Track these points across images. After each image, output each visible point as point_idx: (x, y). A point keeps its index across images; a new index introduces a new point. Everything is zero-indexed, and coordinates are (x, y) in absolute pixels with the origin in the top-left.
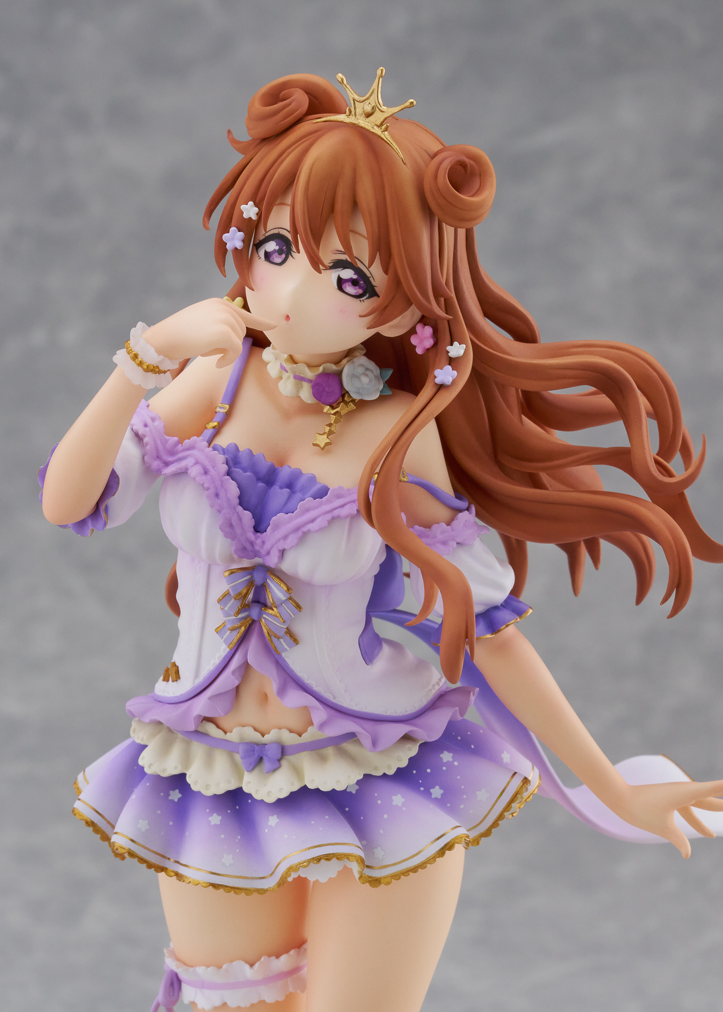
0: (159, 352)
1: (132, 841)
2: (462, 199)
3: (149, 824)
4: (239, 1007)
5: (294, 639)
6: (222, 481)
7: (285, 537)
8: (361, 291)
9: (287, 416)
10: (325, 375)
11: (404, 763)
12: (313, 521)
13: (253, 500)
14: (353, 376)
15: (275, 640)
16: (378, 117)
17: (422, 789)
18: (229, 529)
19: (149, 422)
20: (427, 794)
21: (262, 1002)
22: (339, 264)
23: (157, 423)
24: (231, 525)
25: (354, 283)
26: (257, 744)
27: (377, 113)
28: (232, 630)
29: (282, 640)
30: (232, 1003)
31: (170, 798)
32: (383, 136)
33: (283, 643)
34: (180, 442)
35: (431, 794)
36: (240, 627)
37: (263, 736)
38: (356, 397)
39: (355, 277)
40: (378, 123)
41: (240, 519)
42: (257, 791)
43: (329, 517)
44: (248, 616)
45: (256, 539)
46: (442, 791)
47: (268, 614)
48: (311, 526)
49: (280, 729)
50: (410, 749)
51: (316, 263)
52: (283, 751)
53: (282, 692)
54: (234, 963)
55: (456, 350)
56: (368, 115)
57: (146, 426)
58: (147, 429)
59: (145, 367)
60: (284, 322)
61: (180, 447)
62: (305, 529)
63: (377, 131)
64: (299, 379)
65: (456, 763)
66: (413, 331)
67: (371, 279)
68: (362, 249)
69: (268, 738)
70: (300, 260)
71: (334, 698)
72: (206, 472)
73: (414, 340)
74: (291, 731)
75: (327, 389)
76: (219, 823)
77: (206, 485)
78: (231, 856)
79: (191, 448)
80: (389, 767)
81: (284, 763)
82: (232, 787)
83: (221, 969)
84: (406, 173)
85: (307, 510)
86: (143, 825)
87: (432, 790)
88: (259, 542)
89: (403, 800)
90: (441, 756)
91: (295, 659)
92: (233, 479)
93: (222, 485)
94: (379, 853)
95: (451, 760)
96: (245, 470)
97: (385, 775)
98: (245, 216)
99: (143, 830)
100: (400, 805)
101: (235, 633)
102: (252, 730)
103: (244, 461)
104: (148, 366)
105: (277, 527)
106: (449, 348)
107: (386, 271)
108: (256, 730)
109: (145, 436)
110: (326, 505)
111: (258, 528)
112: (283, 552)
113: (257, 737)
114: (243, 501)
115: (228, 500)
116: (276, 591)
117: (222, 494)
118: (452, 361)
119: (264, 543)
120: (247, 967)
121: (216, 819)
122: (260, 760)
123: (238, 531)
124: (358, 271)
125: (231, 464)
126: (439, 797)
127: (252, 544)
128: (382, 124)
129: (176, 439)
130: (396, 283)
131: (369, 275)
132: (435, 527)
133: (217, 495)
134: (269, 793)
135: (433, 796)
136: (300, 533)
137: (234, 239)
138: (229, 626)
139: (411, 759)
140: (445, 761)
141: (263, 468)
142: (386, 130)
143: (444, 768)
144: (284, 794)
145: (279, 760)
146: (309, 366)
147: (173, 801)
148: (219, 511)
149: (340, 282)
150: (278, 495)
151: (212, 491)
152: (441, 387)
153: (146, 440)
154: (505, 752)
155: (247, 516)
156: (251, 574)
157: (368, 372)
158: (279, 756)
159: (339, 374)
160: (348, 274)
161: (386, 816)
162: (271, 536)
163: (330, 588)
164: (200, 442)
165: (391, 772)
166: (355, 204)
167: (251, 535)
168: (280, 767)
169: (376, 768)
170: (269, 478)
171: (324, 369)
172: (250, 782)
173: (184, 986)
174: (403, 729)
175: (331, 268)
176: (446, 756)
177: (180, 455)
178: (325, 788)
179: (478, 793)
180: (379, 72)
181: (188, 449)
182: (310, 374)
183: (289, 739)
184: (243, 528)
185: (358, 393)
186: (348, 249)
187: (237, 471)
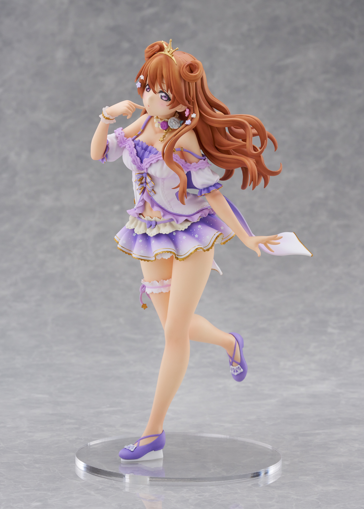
0: (108, 114)
1: (122, 247)
2: (189, 74)
3: (126, 242)
4: (156, 293)
5: (155, 193)
6: (133, 149)
7: (147, 164)
8: (167, 99)
9: (156, 133)
10: (164, 122)
11: (187, 228)
12: (153, 160)
13: (141, 154)
14: (170, 122)
15: (149, 193)
16: (171, 52)
17: (193, 235)
18: (134, 162)
19: (120, 133)
20: (194, 236)
21: (162, 292)
22: (161, 92)
23: (122, 134)
24: (135, 161)
25: (165, 97)
26: (151, 221)
27: (170, 51)
28: (140, 189)
29: (151, 193)
30: (154, 292)
31: (133, 235)
32: (172, 58)
33: (152, 194)
34: (127, 139)
35: (195, 236)
36: (142, 189)
37: (152, 219)
38: (171, 128)
39: (165, 95)
40: (171, 54)
41: (137, 160)
42: (149, 234)
43: (157, 159)
44: (143, 186)
45: (141, 165)
46: (198, 236)
47: (147, 186)
48: (153, 162)
49: (156, 217)
50: (188, 224)
51: (155, 92)
52: (156, 223)
53: (153, 206)
54: (154, 281)
55: (194, 115)
56: (169, 52)
57: (119, 134)
58: (119, 135)
59: (105, 118)
60: (148, 107)
61: (127, 140)
62: (151, 163)
63: (170, 56)
64: (159, 122)
65: (202, 228)
66: (185, 111)
67: (169, 96)
68: (165, 87)
69: (153, 219)
70: (151, 91)
71: (168, 209)
72: (130, 147)
73: (186, 113)
74: (158, 218)
75: (164, 125)
76: (141, 242)
77: (129, 150)
78: (143, 251)
79: (129, 141)
80: (183, 228)
81: (156, 226)
82: (144, 232)
83: (150, 283)
84: (176, 68)
85: (152, 158)
86: (124, 242)
87: (195, 235)
88: (142, 166)
89: (186, 237)
90: (198, 226)
91: (156, 198)
92: (136, 149)
93: (133, 150)
94: (181, 252)
95: (200, 227)
96: (139, 147)
97: (182, 231)
98: (141, 79)
99: (124, 243)
100: (184, 239)
101: (141, 190)
102: (149, 217)
103: (140, 144)
104: (106, 118)
105: (145, 162)
106: (192, 115)
107: (172, 94)
108: (150, 217)
109: (118, 137)
110: (157, 156)
111: (142, 162)
112: (147, 169)
113: (150, 219)
114: (137, 155)
115: (134, 154)
116: (148, 179)
117: (132, 153)
118: (192, 119)
119: (143, 166)
120: (157, 282)
121: (141, 241)
122: (151, 225)
123: (137, 163)
124: (165, 93)
125: (136, 145)
126: (197, 237)
127: (141, 166)
128: (172, 54)
129: (126, 138)
130: (174, 97)
131: (169, 95)
132: (193, 164)
133: (131, 153)
134: (151, 234)
135: (196, 237)
136: (150, 164)
137: (138, 85)
138: (139, 188)
139: (189, 227)
140: (199, 227)
141: (144, 146)
142: (173, 56)
143: (198, 230)
144: (155, 235)
145: (155, 226)
146: (161, 119)
147: (134, 236)
148: (131, 157)
149: (161, 96)
150: (147, 153)
151: (130, 152)
152: (187, 125)
153: (118, 138)
154: (222, 227)
155: (138, 158)
156: (142, 174)
157: (175, 121)
158: (155, 224)
159: (167, 122)
160: (163, 94)
161: (181, 242)
162: (144, 164)
163: (163, 179)
164: (130, 139)
165: (183, 230)
166: (162, 76)
167: (140, 164)
168: (155, 227)
169: (179, 229)
170: (146, 149)
171: (164, 120)
172: (148, 231)
173: (146, 288)
174: (185, 218)
175: (159, 93)
176: (199, 226)
177: (126, 143)
178: (164, 233)
179: (207, 236)
180: (170, 40)
181: (128, 141)
182: (161, 122)
183: (158, 220)
184: (138, 162)
185: (172, 127)
186: (161, 87)
187: (137, 147)
